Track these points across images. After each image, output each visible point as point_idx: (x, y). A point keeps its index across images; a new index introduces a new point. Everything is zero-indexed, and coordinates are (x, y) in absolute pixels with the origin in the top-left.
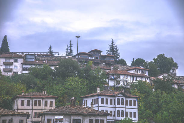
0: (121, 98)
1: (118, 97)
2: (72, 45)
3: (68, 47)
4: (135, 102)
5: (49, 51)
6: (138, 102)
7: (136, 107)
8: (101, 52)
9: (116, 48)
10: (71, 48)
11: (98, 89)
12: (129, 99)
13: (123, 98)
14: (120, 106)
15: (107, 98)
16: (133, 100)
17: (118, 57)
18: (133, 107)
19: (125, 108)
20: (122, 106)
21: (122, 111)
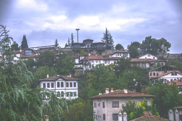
0: (60, 82)
1: (58, 81)
2: (73, 37)
3: (70, 39)
4: (75, 84)
5: (55, 44)
6: (78, 84)
7: (77, 87)
8: (93, 41)
9: (110, 36)
10: (72, 40)
11: (48, 75)
12: (69, 82)
13: (62, 81)
14: (60, 88)
15: (48, 82)
16: (73, 82)
17: (112, 43)
18: (73, 88)
19: (65, 89)
20: (62, 88)
21: (62, 92)
